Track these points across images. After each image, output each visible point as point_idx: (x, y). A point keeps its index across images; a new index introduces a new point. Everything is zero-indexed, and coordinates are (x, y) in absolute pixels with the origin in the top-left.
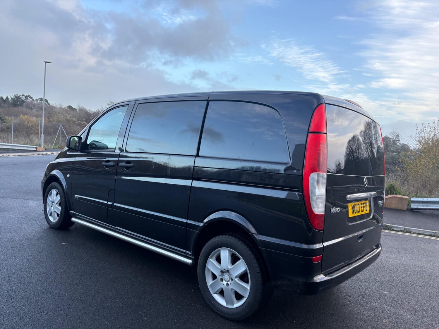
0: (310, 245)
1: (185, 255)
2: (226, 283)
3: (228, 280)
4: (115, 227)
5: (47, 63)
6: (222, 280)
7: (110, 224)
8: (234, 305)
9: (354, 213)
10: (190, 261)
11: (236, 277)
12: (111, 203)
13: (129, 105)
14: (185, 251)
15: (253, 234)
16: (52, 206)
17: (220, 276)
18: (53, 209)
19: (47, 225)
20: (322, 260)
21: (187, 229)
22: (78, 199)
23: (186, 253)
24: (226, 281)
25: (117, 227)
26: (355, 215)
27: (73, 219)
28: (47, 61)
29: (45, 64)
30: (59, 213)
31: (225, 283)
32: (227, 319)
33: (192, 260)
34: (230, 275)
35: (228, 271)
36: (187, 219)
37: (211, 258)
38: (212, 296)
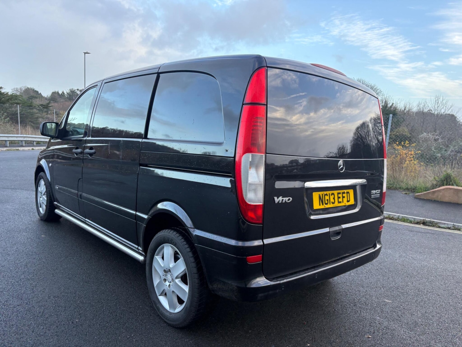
0: (245, 242)
1: (137, 250)
3: (170, 281)
5: (86, 54)
6: (165, 280)
7: (82, 217)
8: (175, 309)
9: (323, 205)
10: (141, 258)
11: (177, 278)
13: (97, 85)
14: (137, 246)
15: (189, 228)
16: (41, 197)
17: (163, 275)
18: (42, 200)
19: (38, 217)
20: (262, 261)
21: (136, 222)
22: (58, 189)
23: (138, 249)
24: (168, 282)
25: (86, 220)
26: (325, 207)
27: (57, 211)
28: (86, 52)
29: (85, 55)
30: (46, 204)
31: (167, 283)
32: (169, 325)
33: (144, 257)
34: (171, 275)
35: (170, 271)
36: (136, 211)
37: (157, 255)
38: (158, 298)
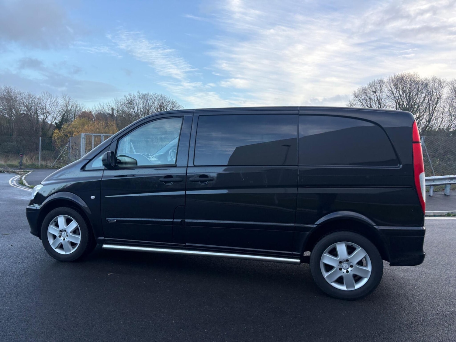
1: (291, 256)
2: (346, 270)
3: (347, 268)
4: (184, 245)
6: (341, 269)
8: (355, 287)
11: (356, 264)
12: (179, 220)
14: (291, 252)
15: (374, 226)
16: (60, 236)
17: (338, 266)
18: (64, 239)
21: (294, 232)
22: (116, 222)
23: (292, 254)
25: (187, 244)
27: (105, 246)
30: (79, 242)
31: (344, 271)
33: (299, 259)
34: (350, 263)
35: (347, 260)
36: (296, 223)
37: (325, 254)
38: (330, 285)
